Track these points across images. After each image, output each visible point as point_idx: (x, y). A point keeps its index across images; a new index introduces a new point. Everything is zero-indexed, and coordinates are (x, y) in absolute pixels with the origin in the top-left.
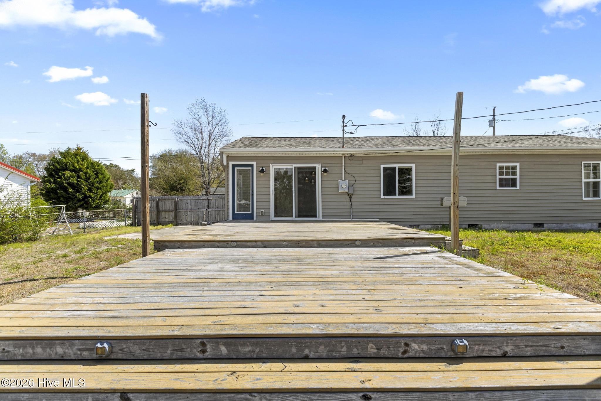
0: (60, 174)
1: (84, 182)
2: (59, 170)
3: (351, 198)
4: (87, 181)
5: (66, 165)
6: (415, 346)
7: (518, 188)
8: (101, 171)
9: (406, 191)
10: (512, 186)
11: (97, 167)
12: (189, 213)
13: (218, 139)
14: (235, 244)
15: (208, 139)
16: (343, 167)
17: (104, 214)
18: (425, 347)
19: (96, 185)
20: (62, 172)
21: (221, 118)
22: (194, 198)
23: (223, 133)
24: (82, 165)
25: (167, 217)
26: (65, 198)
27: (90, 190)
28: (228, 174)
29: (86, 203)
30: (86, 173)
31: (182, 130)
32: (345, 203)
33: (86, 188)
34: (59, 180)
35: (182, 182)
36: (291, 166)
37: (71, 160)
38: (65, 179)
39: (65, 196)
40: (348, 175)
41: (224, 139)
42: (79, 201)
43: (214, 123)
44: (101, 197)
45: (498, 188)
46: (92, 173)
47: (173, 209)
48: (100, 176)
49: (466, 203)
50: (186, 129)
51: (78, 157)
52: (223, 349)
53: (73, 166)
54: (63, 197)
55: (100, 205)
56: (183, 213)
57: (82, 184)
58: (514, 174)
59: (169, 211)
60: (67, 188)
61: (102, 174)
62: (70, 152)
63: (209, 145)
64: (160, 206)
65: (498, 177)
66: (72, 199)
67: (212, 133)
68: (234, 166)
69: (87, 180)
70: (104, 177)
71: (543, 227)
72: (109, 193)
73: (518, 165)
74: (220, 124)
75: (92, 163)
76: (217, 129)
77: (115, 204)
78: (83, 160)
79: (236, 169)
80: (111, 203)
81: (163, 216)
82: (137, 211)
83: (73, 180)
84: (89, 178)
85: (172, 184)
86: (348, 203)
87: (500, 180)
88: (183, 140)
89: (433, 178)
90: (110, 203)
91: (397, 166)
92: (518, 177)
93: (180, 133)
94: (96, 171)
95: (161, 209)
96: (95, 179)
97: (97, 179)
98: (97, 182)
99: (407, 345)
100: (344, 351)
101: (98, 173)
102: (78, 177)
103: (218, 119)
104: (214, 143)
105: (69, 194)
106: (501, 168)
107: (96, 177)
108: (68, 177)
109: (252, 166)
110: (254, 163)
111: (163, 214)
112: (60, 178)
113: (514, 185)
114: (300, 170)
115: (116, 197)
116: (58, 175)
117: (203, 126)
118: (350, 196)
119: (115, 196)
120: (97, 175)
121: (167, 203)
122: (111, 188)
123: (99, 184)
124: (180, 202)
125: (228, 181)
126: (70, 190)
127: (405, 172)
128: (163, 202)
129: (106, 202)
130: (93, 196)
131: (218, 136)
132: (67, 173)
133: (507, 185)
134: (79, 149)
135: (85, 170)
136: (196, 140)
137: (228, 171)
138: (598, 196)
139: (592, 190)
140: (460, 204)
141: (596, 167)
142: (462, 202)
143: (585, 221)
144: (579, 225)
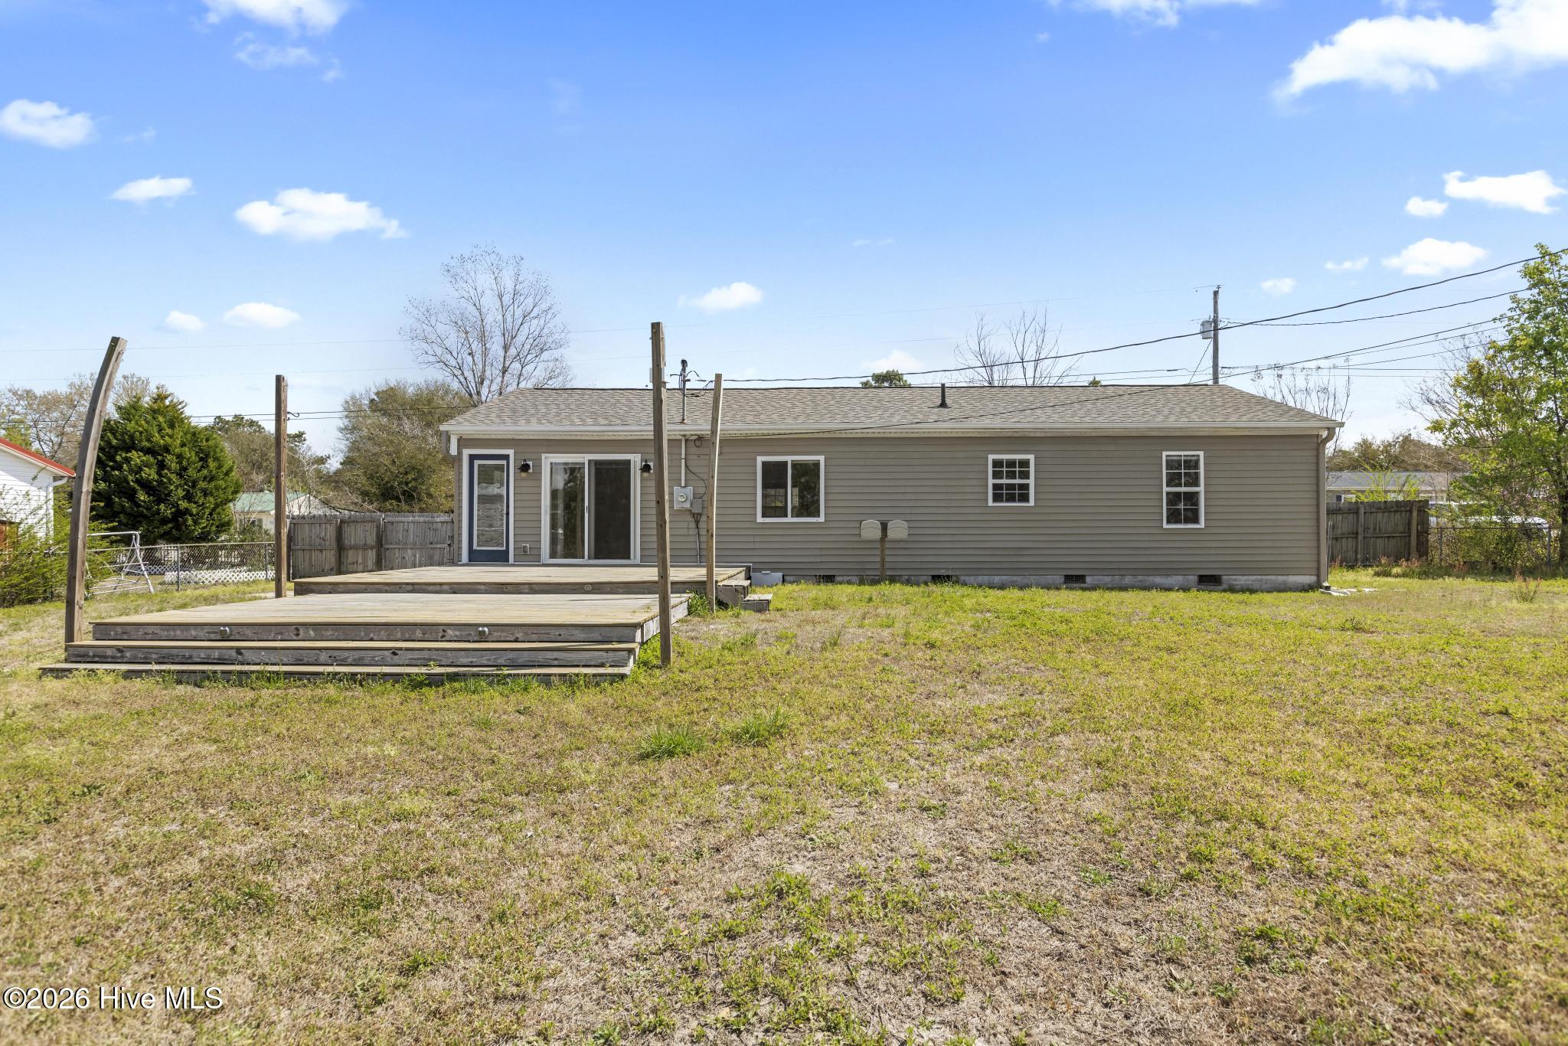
0: (118, 458)
1: (173, 477)
2: (116, 449)
3: (697, 522)
4: (180, 475)
5: (132, 437)
6: (450, 632)
7: (1032, 503)
8: (215, 452)
9: (807, 507)
10: (1020, 501)
11: (204, 443)
12: (409, 551)
13: (529, 357)
14: (410, 588)
15: (503, 354)
16: (683, 461)
17: (217, 557)
18: (458, 633)
19: (202, 484)
20: (124, 455)
21: (538, 297)
22: (422, 519)
23: (543, 340)
24: (171, 437)
25: (360, 561)
26: (129, 514)
27: (189, 497)
28: (460, 473)
29: (178, 527)
30: (180, 457)
31: (429, 329)
32: (685, 532)
33: (181, 493)
34: (117, 473)
35: (410, 477)
36: (584, 458)
37: (146, 426)
38: (131, 471)
39: (128, 510)
40: (691, 476)
41: (545, 355)
42: (164, 521)
43: (519, 313)
44: (211, 514)
45: (990, 503)
46: (194, 458)
47: (374, 543)
48: (212, 465)
49: (906, 533)
50: (441, 329)
51: (161, 419)
52: (312, 633)
53: (148, 440)
54: (126, 514)
55: (209, 533)
56: (397, 552)
57: (170, 480)
58: (1026, 475)
59: (365, 547)
60: (134, 491)
61: (216, 459)
62: (141, 407)
63: (504, 371)
64: (345, 536)
65: (991, 481)
66: (145, 517)
67: (513, 338)
68: (472, 458)
69: (181, 472)
70: (220, 467)
71: (1084, 582)
72: (231, 504)
73: (1031, 457)
74: (533, 314)
75: (194, 434)
76: (524, 330)
77: (243, 532)
78: (172, 426)
79: (477, 463)
80: (235, 528)
81: (350, 560)
82: (293, 547)
83: (149, 473)
84: (185, 469)
85: (387, 482)
86: (693, 532)
87: (996, 487)
88: (432, 359)
89: (862, 483)
90: (232, 530)
91: (789, 459)
92: (1031, 482)
93: (426, 340)
94: (201, 450)
95: (346, 542)
96: (199, 471)
97: (205, 472)
98: (205, 478)
99: (444, 631)
100: (399, 635)
101: (207, 456)
102: (161, 466)
103: (530, 300)
104: (516, 366)
105: (140, 506)
106: (997, 464)
107: (202, 467)
108: (136, 465)
109: (506, 457)
110: (511, 452)
111: (351, 553)
112: (119, 467)
113: (1025, 498)
114: (599, 467)
115: (248, 513)
116: (115, 461)
117: (489, 320)
118: (696, 518)
119: (246, 509)
120: (204, 460)
121: (360, 528)
122: (236, 492)
123: (209, 482)
124: (389, 527)
125: (460, 487)
126: (142, 496)
127: (807, 476)
128: (353, 526)
129: (223, 526)
130: (194, 511)
131: (527, 347)
132: (136, 457)
133: (1011, 498)
134: (160, 398)
135: (178, 450)
136: (470, 358)
137: (460, 466)
138: (1196, 520)
139: (1183, 508)
140: (892, 534)
141: (1192, 464)
142: (898, 530)
143: (1168, 571)
144: (1158, 580)
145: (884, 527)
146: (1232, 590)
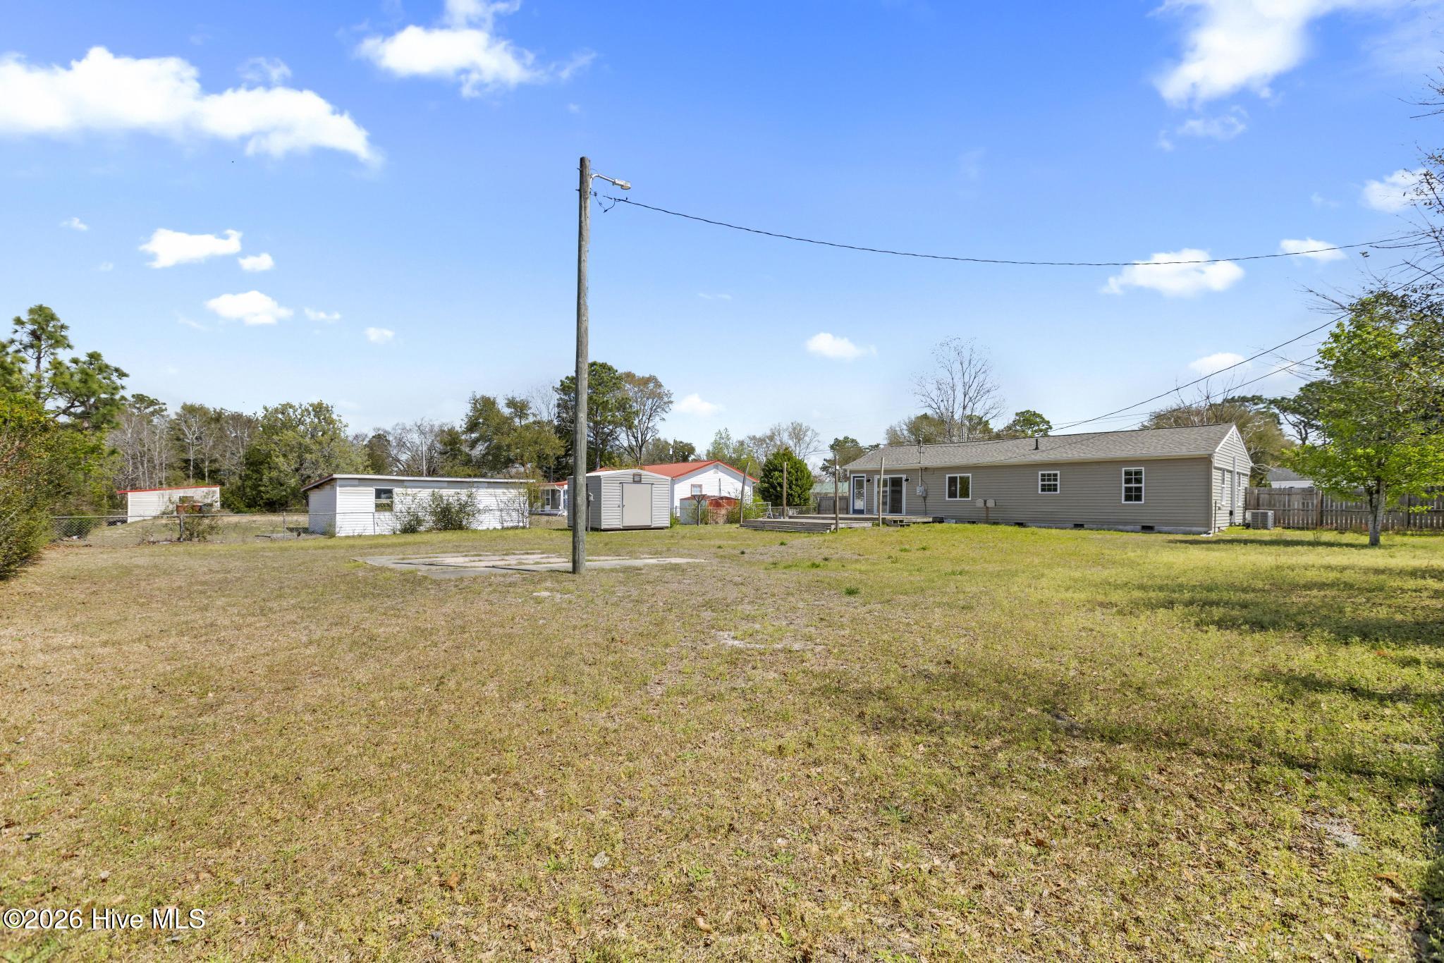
3: (925, 500)
7: (1059, 492)
9: (965, 493)
10: (1053, 491)
16: (920, 477)
28: (850, 483)
36: (888, 476)
40: (923, 483)
44: (799, 495)
45: (1040, 492)
58: (1056, 480)
65: (1040, 483)
68: (854, 477)
71: (1083, 526)
73: (1058, 472)
79: (855, 479)
86: (923, 503)
87: (1043, 485)
89: (986, 484)
91: (958, 475)
92: (1058, 483)
106: (1043, 475)
110: (865, 475)
113: (1055, 490)
114: (893, 480)
118: (925, 498)
125: (851, 487)
127: (965, 481)
133: (1049, 490)
137: (850, 480)
138: (1140, 500)
139: (1133, 495)
140: (988, 505)
141: (1138, 473)
142: (991, 504)
143: (1126, 523)
144: (1121, 527)
145: (985, 502)
146: (1160, 532)
